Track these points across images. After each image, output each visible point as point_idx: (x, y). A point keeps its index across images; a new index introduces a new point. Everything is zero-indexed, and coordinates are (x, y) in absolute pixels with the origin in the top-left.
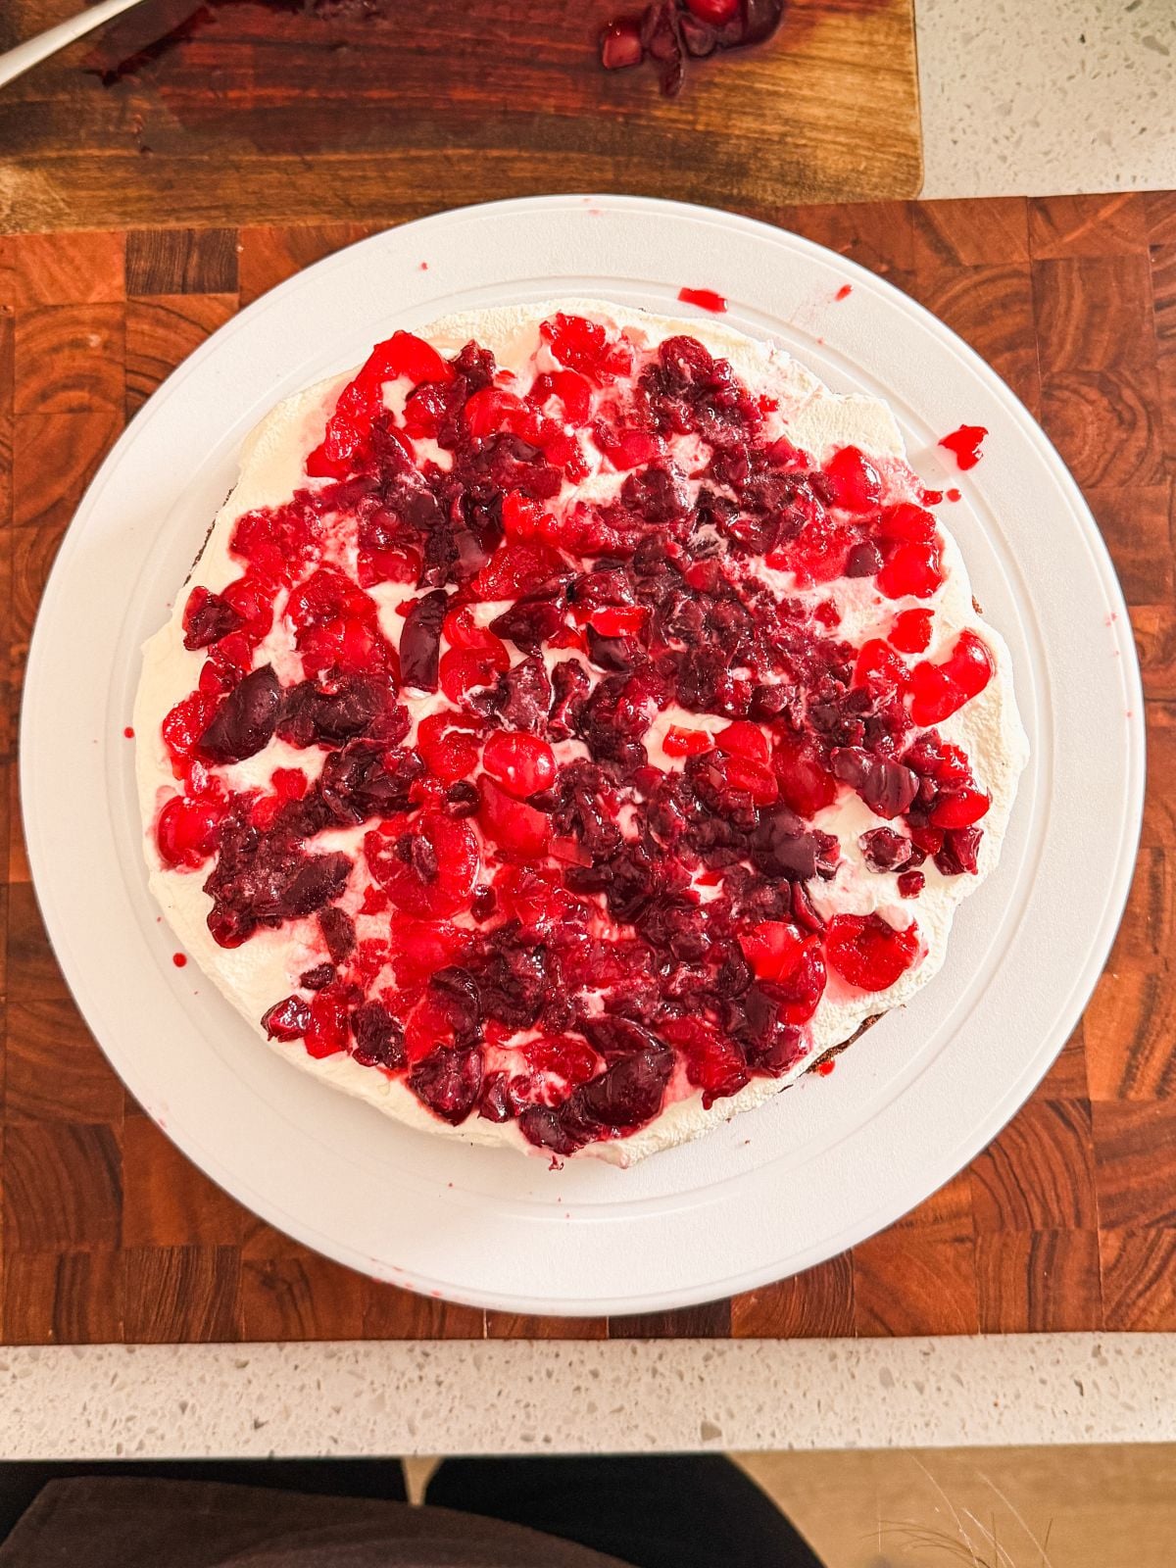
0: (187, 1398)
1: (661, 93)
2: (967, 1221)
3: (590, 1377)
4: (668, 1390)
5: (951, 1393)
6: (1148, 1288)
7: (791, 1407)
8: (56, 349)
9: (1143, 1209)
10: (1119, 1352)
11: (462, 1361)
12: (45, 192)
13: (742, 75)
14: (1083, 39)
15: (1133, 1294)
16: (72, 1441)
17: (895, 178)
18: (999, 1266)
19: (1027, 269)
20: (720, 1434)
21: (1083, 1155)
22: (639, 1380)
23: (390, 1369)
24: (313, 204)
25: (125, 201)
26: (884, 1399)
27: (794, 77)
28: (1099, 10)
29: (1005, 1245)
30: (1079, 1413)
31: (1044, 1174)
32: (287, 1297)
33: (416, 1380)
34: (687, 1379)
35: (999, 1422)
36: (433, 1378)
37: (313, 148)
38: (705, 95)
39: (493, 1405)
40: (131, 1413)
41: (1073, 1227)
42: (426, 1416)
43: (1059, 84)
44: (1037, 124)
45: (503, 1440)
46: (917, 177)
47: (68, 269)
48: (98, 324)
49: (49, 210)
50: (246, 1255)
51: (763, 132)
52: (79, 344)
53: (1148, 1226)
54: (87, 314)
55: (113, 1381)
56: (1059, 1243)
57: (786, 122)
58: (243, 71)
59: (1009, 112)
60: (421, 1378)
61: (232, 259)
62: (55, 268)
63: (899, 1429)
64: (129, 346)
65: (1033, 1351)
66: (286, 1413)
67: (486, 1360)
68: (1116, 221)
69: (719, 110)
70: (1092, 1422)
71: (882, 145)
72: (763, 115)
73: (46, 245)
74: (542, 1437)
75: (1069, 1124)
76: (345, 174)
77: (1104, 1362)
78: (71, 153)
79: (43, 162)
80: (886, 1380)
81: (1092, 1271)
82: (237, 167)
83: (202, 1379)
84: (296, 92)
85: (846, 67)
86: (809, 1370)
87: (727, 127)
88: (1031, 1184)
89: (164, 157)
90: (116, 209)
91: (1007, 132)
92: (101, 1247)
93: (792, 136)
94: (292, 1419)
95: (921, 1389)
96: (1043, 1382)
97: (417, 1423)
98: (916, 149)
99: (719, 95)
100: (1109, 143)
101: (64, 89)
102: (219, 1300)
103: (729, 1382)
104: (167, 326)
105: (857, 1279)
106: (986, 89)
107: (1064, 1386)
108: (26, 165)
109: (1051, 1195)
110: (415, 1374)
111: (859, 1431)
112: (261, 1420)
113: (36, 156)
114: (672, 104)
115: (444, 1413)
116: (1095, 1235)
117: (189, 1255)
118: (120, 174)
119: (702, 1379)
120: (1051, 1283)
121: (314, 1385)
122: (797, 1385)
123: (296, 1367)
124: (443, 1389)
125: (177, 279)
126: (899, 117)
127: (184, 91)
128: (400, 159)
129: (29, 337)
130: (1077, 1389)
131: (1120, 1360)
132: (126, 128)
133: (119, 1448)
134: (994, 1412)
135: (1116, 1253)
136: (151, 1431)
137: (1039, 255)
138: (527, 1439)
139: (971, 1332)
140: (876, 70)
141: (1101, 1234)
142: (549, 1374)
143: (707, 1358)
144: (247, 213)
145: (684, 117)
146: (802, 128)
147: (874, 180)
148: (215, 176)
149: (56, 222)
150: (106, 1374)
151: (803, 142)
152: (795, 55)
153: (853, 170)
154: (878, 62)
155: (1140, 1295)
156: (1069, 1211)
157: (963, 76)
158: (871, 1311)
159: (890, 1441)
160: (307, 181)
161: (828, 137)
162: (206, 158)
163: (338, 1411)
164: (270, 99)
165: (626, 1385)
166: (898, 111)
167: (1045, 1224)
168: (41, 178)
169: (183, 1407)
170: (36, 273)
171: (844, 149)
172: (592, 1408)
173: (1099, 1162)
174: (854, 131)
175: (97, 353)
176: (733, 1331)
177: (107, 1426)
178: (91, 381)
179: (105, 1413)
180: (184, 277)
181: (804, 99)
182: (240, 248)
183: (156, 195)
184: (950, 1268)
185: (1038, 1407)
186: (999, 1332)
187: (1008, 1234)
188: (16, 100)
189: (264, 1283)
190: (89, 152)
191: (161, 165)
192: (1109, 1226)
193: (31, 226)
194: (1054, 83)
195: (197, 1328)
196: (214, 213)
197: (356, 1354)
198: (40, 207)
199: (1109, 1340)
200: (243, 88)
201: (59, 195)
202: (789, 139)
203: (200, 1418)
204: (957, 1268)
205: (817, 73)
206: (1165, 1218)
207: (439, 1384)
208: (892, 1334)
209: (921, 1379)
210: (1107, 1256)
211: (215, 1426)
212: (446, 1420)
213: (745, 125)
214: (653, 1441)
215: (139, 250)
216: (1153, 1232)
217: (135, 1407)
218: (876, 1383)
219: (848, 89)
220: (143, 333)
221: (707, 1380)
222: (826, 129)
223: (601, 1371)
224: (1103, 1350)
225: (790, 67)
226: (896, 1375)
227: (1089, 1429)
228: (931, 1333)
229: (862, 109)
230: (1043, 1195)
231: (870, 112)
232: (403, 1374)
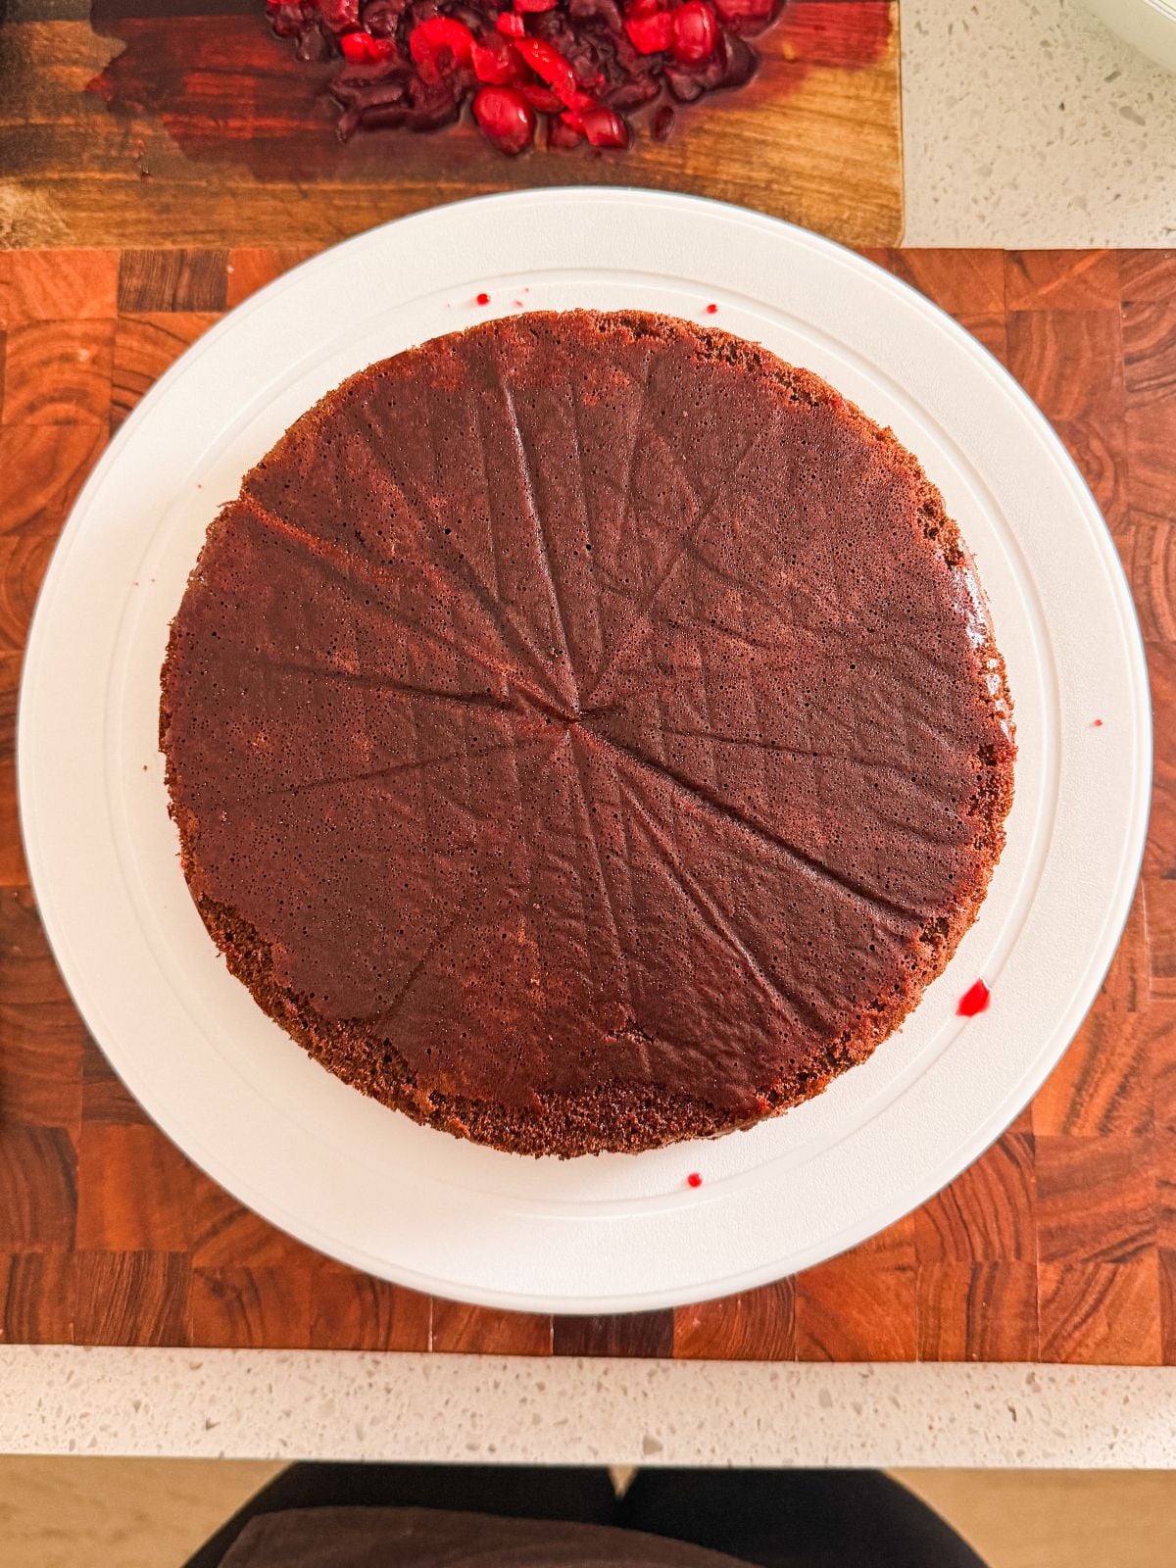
0: (141, 1396)
1: (652, 137)
2: (910, 1251)
3: (536, 1389)
4: (612, 1404)
5: (887, 1416)
6: (1084, 1321)
7: (732, 1424)
8: (46, 363)
9: (1083, 1244)
10: (1052, 1380)
11: (411, 1370)
12: (47, 212)
13: (730, 123)
14: (1062, 106)
15: (1069, 1328)
16: (27, 1436)
17: (877, 228)
18: (938, 1297)
19: (1002, 319)
20: (660, 1449)
21: (1025, 1188)
22: (584, 1393)
23: (340, 1375)
24: (307, 231)
25: (123, 224)
26: (822, 1419)
27: (781, 127)
28: (1079, 79)
29: (946, 1275)
30: (1012, 1438)
31: (986, 1205)
32: (236, 1304)
33: (366, 1387)
34: (631, 1394)
35: (934, 1445)
36: (382, 1386)
37: (309, 177)
38: (694, 140)
39: (440, 1414)
40: (84, 1411)
41: (1013, 1259)
42: (374, 1422)
43: (1038, 148)
44: (1015, 187)
45: (449, 1448)
46: (898, 228)
47: (62, 284)
48: (88, 340)
49: (49, 230)
50: (197, 1262)
51: (750, 178)
52: (68, 358)
53: (1086, 1261)
54: (77, 329)
55: (69, 1379)
56: (998, 1274)
57: (773, 169)
58: (242, 101)
59: (989, 173)
60: (371, 1385)
61: (221, 280)
62: (50, 286)
63: (835, 1449)
64: (117, 361)
65: (969, 1376)
66: (238, 1415)
67: (434, 1370)
68: (1091, 276)
69: (707, 155)
70: (1024, 1447)
71: (866, 197)
72: (750, 163)
73: (42, 261)
74: (487, 1446)
75: (1012, 1157)
76: (337, 202)
77: (1037, 1390)
78: (72, 175)
79: (44, 183)
80: (826, 1401)
81: (1029, 1304)
82: (234, 194)
83: (156, 1379)
84: (294, 124)
85: (831, 120)
86: (751, 1389)
87: (715, 172)
88: (973, 1214)
89: (163, 182)
90: (115, 231)
91: (987, 193)
92: (55, 1249)
93: (778, 183)
94: (243, 1421)
95: (858, 1410)
96: (978, 1407)
97: (366, 1428)
98: (898, 201)
99: (708, 141)
100: (1084, 207)
101: (68, 112)
102: (169, 1303)
103: (672, 1398)
104: (155, 343)
105: (799, 1304)
106: (967, 150)
107: (998, 1412)
108: (29, 185)
109: (992, 1226)
110: (363, 1381)
111: (796, 1449)
112: (213, 1421)
113: (38, 177)
114: (662, 147)
115: (391, 1420)
116: (1033, 1268)
117: (142, 1258)
118: (121, 197)
119: (646, 1395)
120: (990, 1312)
121: (265, 1389)
122: (738, 1403)
123: (249, 1371)
124: (391, 1396)
125: (168, 296)
126: (883, 170)
127: (186, 119)
128: (393, 191)
129: (20, 350)
130: (1011, 1415)
131: (1053, 1388)
132: (127, 153)
133: (72, 1444)
134: (930, 1436)
135: (1053, 1286)
136: (103, 1429)
137: (1015, 306)
138: (472, 1447)
139: (909, 1359)
140: (862, 123)
141: (1040, 1267)
142: (496, 1386)
143: (651, 1374)
144: (242, 238)
145: (674, 160)
146: (788, 176)
147: (857, 229)
148: (210, 203)
149: (55, 241)
150: (62, 1371)
151: (789, 189)
152: (784, 107)
153: (836, 219)
154: (862, 116)
155: (1076, 1327)
156: (1010, 1243)
157: (946, 138)
158: (811, 1335)
159: (827, 1460)
160: (302, 209)
161: (814, 186)
162: (204, 184)
163: (288, 1414)
164: (270, 129)
165: (572, 1398)
166: (881, 163)
167: (986, 1256)
168: (41, 198)
169: (137, 1406)
170: (30, 288)
171: (828, 198)
172: (536, 1420)
173: (1041, 1195)
174: (838, 181)
175: (85, 368)
176: (676, 1352)
177: (61, 1421)
178: (77, 394)
179: (60, 1409)
180: (174, 296)
181: (791, 148)
182: (230, 269)
183: (153, 217)
184: (891, 1296)
185: (972, 1431)
186: (937, 1360)
187: (950, 1265)
188: (21, 121)
189: (214, 1290)
190: (92, 174)
191: (160, 189)
192: (1048, 1259)
193: (31, 244)
194: (1033, 147)
195: (146, 1332)
196: (209, 237)
197: (308, 1360)
198: (40, 226)
199: (1043, 1370)
200: (243, 117)
201: (59, 215)
202: (775, 187)
203: (153, 1417)
204: (898, 1296)
205: (805, 124)
206: (1103, 1252)
207: (388, 1391)
208: (832, 1359)
209: (859, 1400)
210: (1045, 1287)
211: (167, 1427)
212: (393, 1427)
213: (733, 171)
214: (596, 1453)
215: (132, 268)
216: (1091, 1267)
217: (90, 1405)
218: (815, 1402)
219: (834, 141)
220: (131, 349)
221: (651, 1395)
222: (812, 177)
223: (547, 1384)
224: (1037, 1379)
225: (780, 118)
226: (834, 1395)
227: (1020, 1454)
228: (868, 1359)
229: (846, 161)
230: (985, 1227)
231: (855, 164)
232: (353, 1380)
